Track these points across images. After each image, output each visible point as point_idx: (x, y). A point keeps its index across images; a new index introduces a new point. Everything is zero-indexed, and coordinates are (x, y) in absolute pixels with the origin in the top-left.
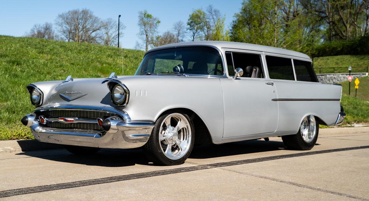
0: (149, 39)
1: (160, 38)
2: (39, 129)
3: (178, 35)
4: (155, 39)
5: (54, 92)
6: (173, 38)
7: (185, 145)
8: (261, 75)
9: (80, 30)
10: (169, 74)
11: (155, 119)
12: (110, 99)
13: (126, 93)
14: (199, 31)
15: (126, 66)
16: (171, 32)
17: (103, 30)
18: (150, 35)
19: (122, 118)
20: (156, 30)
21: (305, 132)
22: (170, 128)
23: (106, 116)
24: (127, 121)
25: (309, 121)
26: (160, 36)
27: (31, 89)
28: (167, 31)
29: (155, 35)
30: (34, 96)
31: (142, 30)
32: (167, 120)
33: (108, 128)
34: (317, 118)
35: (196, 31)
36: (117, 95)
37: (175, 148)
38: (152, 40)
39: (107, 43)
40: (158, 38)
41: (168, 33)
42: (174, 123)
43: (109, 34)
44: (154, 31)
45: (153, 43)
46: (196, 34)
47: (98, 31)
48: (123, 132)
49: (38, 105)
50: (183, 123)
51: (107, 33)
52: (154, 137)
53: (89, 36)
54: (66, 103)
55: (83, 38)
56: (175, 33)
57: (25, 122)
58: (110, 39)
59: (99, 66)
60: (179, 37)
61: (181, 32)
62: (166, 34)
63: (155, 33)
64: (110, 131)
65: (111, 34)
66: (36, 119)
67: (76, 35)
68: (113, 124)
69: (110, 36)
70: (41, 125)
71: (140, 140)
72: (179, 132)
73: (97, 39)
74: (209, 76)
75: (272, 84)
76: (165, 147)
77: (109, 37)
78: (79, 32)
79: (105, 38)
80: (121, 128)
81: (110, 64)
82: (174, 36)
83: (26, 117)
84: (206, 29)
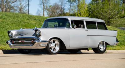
0: (45, 7)
1: (51, 7)
2: (12, 45)
3: (62, 5)
4: (48, 7)
5: (16, 33)
6: (59, 7)
7: (57, 49)
8: (84, 27)
9: (5, 2)
10: (53, 27)
11: (48, 40)
12: (35, 34)
13: (40, 33)
14: (73, 2)
15: (35, 24)
16: (57, 3)
17: (18, 2)
18: (45, 5)
19: (39, 40)
20: (49, 2)
21: (102, 47)
22: (53, 43)
23: (34, 40)
24: (40, 41)
25: (103, 43)
26: (51, 6)
27: (9, 32)
28: (55, 3)
29: (48, 5)
30: (10, 35)
31: (41, 2)
32: (52, 41)
33: (35, 43)
34: (106, 43)
35: (72, 2)
36: (37, 33)
37: (54, 49)
38: (47, 8)
39: (20, 10)
40: (50, 7)
41: (56, 4)
42: (54, 42)
43: (22, 5)
44: (48, 3)
45: (47, 10)
46: (72, 4)
47: (15, 3)
48: (39, 44)
49: (11, 37)
50: (57, 42)
51: (20, 4)
52: (48, 46)
53: (10, 6)
54: (21, 36)
55: (6, 7)
56: (60, 4)
57: (7, 43)
58: (23, 7)
59: (24, 24)
60: (62, 6)
61: (63, 3)
62: (55, 4)
63: (48, 4)
64: (36, 43)
65: (23, 5)
66: (11, 42)
67: (2, 5)
68: (36, 42)
69: (23, 6)
70: (13, 43)
71: (44, 46)
72: (56, 45)
73: (15, 7)
74: (66, 28)
75: (87, 30)
76: (51, 49)
77: (21, 6)
78: (4, 3)
79: (19, 7)
80: (39, 43)
81: (28, 23)
82: (59, 6)
83: (8, 41)
84: (77, 1)
